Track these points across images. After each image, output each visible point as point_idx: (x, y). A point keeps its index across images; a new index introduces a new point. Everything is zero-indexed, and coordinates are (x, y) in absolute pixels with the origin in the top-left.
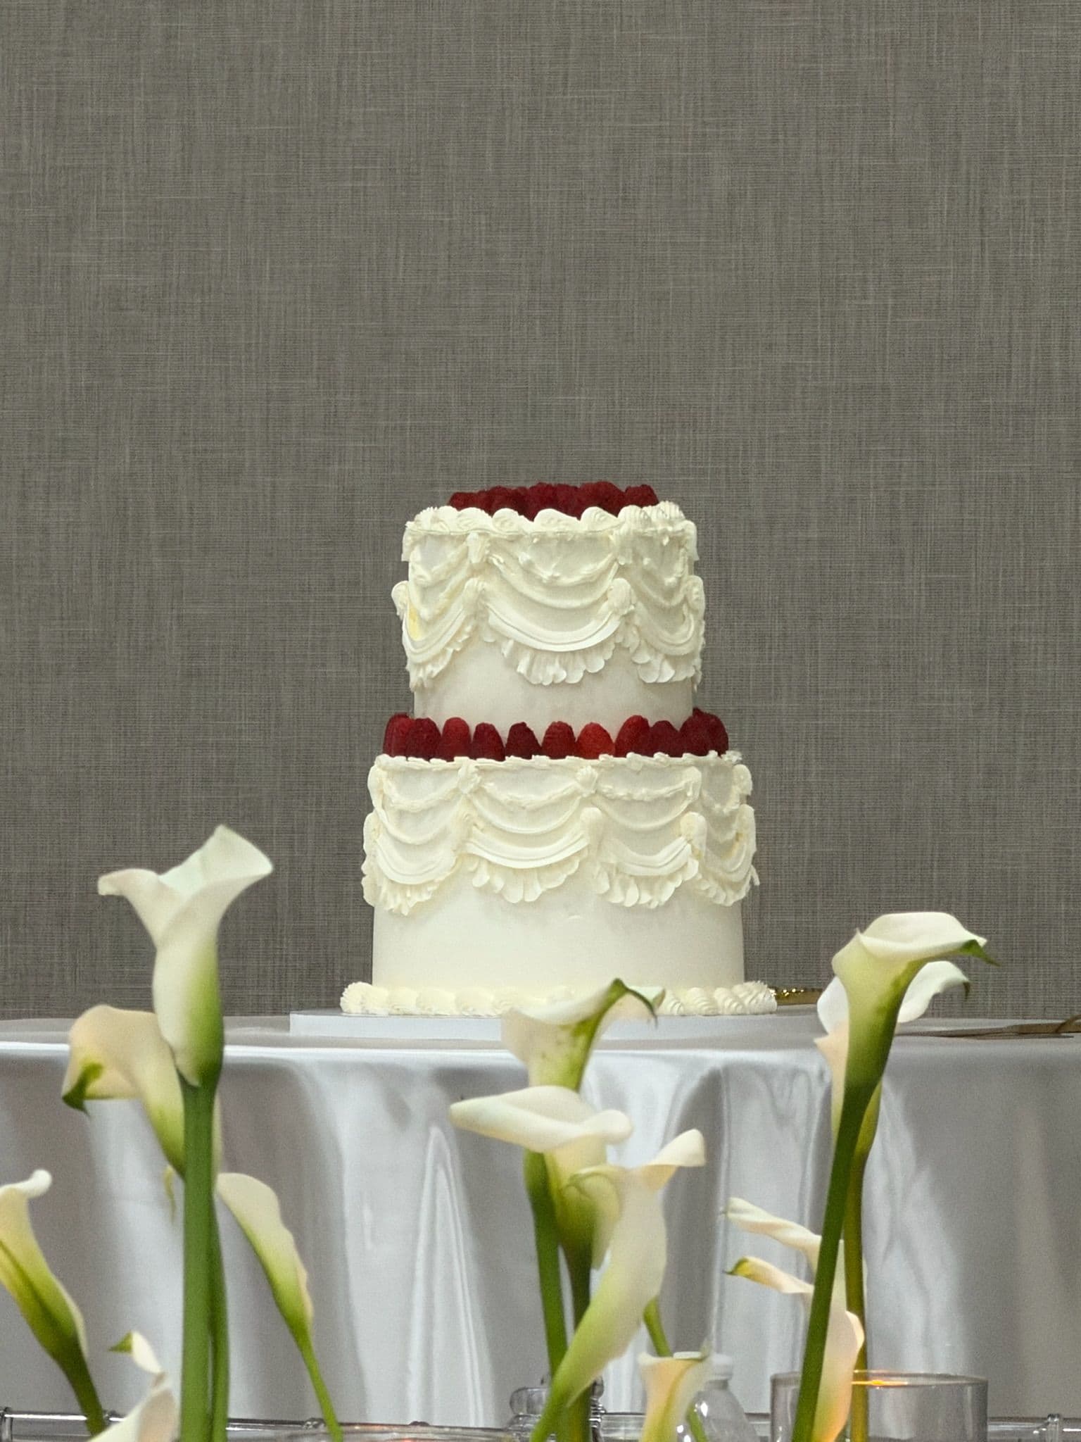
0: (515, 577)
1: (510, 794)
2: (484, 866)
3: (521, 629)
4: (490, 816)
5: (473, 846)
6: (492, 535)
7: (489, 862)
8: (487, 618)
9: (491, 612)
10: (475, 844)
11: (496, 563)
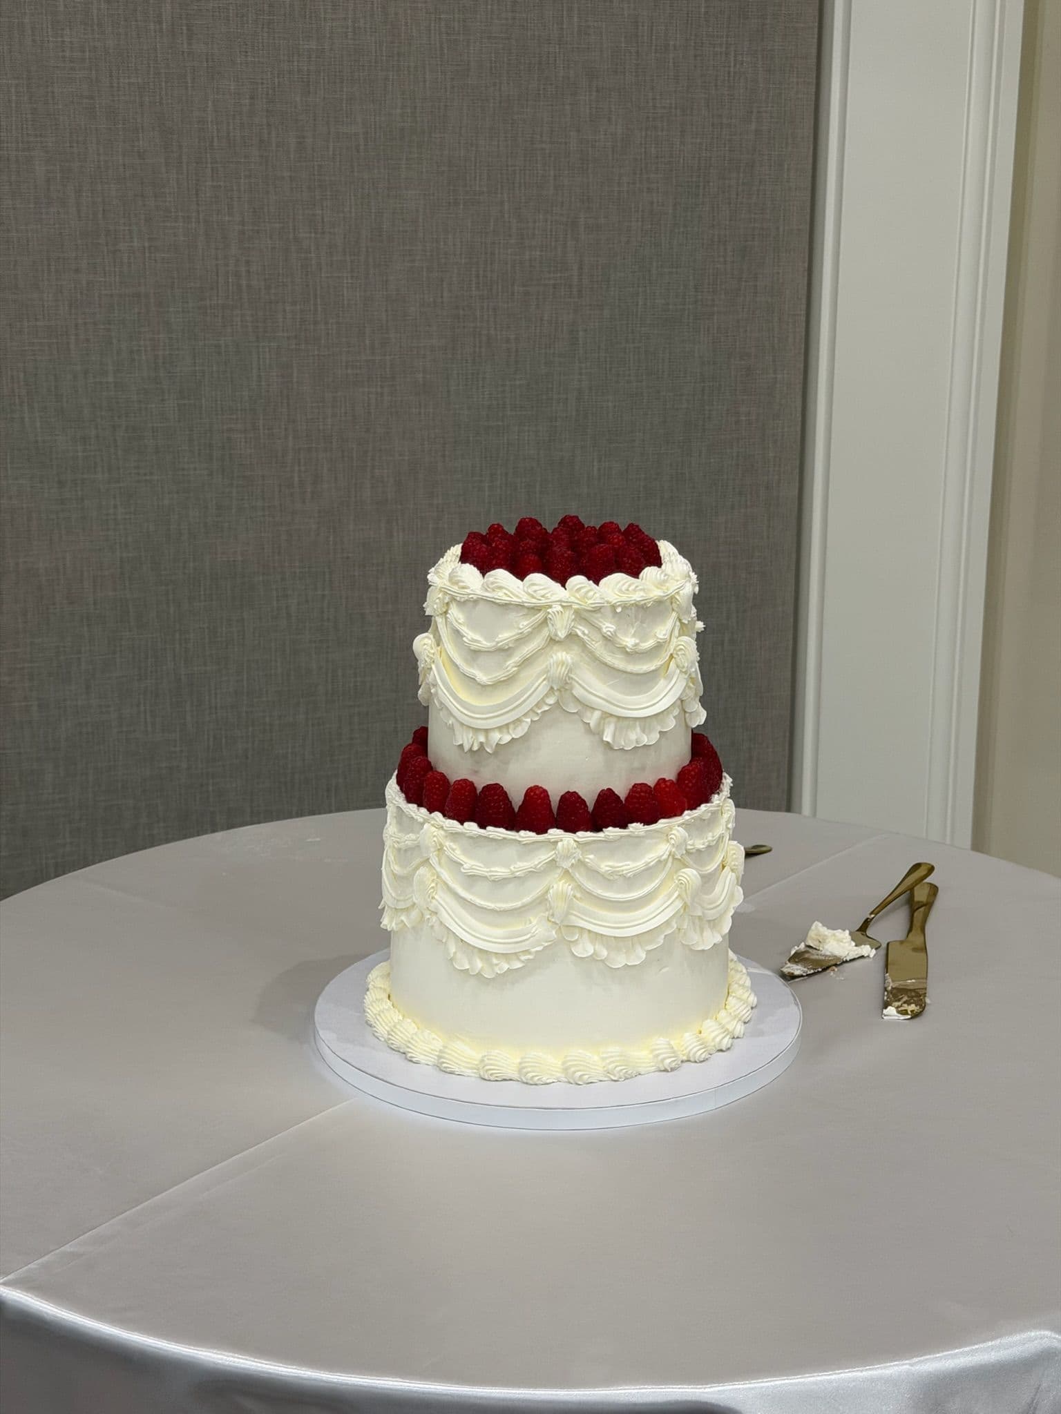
0: (597, 647)
1: (610, 863)
2: (586, 935)
3: (609, 699)
4: (589, 886)
5: (573, 917)
6: (575, 606)
7: (589, 931)
8: (571, 689)
9: (574, 683)
10: (575, 915)
11: (580, 633)
